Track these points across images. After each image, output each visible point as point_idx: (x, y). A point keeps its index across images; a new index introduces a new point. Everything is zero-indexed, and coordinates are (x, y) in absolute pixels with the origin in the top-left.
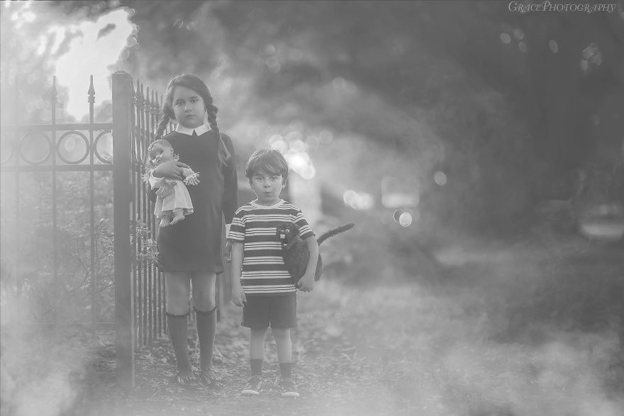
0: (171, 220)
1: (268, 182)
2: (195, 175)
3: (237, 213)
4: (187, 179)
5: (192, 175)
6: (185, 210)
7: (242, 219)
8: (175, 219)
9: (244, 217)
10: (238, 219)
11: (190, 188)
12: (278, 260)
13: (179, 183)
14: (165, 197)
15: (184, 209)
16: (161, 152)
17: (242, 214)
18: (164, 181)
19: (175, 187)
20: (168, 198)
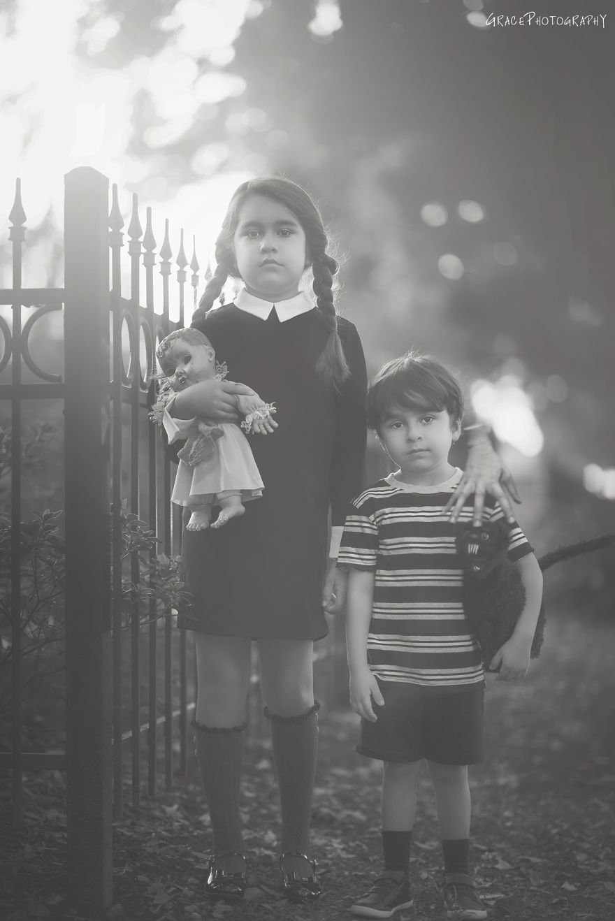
0: (214, 517)
1: (417, 429)
2: (268, 409)
3: (359, 503)
4: (249, 419)
5: (260, 412)
6: (245, 493)
7: (372, 518)
8: (223, 516)
9: (378, 513)
10: (364, 518)
11: (255, 440)
12: (450, 611)
13: (231, 431)
14: (197, 464)
15: (242, 491)
16: (187, 359)
17: (372, 506)
18: (194, 427)
19: (221, 441)
20: (205, 466)
